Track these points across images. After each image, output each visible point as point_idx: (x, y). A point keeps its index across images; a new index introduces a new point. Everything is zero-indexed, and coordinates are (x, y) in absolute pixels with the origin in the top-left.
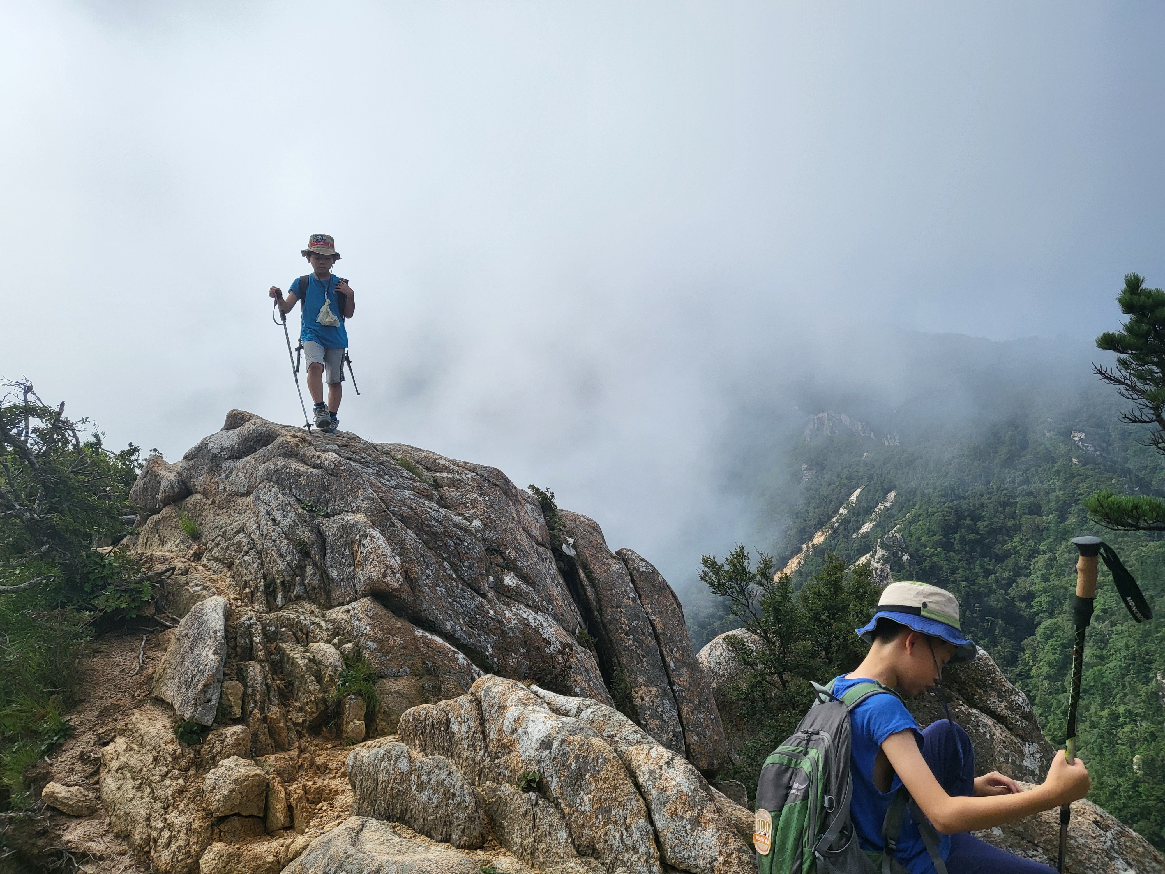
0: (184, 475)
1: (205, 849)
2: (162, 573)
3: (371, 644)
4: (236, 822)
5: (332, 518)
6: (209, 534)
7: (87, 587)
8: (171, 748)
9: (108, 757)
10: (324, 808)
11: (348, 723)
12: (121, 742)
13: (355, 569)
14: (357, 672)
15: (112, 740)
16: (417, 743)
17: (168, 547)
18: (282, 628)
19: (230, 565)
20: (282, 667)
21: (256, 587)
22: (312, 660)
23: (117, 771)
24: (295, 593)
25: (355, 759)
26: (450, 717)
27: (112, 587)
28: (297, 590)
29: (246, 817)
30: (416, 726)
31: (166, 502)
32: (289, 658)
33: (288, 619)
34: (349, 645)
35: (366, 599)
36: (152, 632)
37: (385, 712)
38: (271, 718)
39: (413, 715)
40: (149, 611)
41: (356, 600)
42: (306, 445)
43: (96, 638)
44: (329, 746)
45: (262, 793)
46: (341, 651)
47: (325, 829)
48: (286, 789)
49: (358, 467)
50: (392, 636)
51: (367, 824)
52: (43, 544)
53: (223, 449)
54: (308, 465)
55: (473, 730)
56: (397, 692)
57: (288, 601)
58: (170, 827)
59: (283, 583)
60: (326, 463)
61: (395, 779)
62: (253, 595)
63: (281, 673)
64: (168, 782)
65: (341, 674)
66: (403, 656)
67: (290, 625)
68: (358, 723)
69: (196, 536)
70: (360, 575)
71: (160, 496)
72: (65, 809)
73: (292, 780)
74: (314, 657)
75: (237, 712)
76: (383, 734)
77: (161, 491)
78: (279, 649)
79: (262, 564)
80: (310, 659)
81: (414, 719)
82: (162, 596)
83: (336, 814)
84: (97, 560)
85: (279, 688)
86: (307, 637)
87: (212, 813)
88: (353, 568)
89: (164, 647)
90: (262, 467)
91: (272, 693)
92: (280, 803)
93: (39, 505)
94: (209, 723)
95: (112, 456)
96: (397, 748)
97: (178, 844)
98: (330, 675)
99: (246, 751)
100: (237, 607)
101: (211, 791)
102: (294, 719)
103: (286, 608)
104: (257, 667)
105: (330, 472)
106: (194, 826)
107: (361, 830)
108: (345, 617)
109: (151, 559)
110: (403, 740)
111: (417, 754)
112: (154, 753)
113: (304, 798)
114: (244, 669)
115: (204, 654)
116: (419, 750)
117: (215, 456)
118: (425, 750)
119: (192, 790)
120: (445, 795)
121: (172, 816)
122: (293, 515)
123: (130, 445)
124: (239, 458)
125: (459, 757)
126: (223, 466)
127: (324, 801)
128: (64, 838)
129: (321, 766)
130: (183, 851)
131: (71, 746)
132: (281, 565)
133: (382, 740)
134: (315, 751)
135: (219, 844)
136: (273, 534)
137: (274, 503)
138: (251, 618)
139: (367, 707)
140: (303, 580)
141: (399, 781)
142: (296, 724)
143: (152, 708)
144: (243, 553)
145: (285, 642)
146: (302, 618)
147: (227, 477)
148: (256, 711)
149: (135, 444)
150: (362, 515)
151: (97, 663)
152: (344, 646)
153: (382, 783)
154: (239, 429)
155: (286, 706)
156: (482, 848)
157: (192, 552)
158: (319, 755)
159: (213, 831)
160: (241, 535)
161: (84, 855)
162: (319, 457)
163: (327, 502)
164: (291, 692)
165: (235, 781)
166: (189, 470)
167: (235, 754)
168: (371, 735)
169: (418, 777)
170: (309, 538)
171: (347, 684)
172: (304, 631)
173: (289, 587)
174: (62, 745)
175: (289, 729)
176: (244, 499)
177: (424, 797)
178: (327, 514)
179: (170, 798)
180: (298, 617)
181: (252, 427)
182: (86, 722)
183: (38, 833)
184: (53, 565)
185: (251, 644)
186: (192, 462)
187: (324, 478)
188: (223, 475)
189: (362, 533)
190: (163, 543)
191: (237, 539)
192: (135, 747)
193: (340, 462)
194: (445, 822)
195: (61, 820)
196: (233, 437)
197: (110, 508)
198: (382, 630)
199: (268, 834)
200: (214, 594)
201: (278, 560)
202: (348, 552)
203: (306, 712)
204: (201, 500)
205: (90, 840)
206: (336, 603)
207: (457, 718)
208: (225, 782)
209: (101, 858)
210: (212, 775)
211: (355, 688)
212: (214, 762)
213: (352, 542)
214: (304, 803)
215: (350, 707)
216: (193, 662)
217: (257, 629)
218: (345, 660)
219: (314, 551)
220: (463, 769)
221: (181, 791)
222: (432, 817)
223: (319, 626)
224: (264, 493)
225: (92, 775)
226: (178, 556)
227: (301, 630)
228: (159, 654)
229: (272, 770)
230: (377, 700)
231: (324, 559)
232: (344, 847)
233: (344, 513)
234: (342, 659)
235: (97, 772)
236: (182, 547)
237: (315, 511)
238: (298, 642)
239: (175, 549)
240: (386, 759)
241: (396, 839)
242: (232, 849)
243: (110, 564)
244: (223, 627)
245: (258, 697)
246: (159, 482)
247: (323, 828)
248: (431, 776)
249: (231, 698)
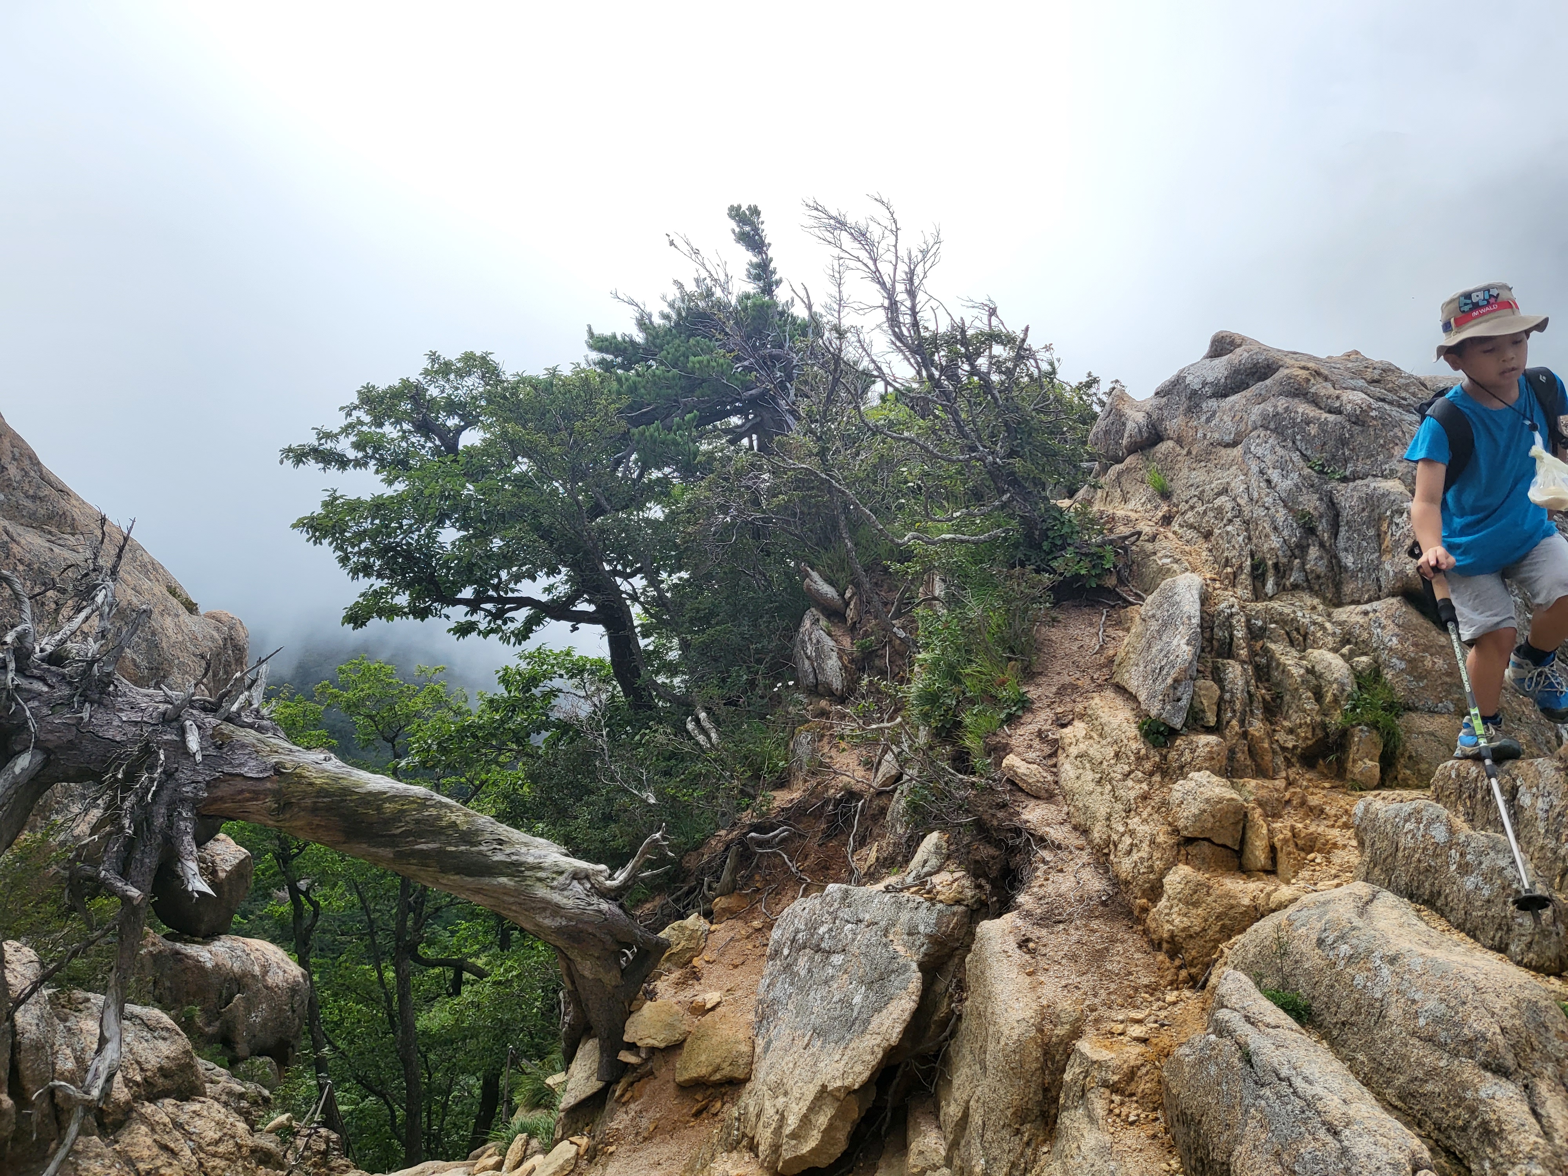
0: (1155, 417)
1: (1170, 869)
2: (1126, 538)
3: (1398, 662)
4: (1205, 847)
5: (1351, 484)
6: (1181, 493)
7: (1046, 546)
8: (1134, 746)
9: (1067, 741)
10: (1318, 860)
11: (1354, 761)
12: (1079, 728)
13: (1380, 557)
14: (1373, 696)
15: (1070, 723)
16: (1461, 809)
17: (1131, 505)
18: (1271, 623)
19: (1207, 535)
20: (1268, 673)
21: (1241, 567)
22: (1311, 671)
23: (1076, 757)
24: (1292, 580)
25: (1367, 810)
26: (1519, 783)
27: (1072, 548)
28: (1295, 577)
29: (1218, 845)
30: (1461, 786)
31: (1134, 448)
32: (1279, 664)
33: (1281, 614)
34: (1364, 659)
35: (1394, 600)
36: (1113, 607)
37: (1410, 757)
38: (1253, 735)
39: (1458, 769)
40: (1111, 582)
41: (1379, 598)
42: (1320, 380)
43: (1056, 604)
44: (1327, 785)
45: (1237, 823)
46: (1352, 666)
47: (1320, 886)
48: (1269, 825)
49: (1395, 412)
50: (1431, 655)
51: (1379, 895)
52: (1004, 492)
53: (1204, 384)
54: (1321, 408)
55: (1557, 810)
56: (1432, 734)
57: (1282, 589)
58: (1132, 833)
59: (1276, 566)
60: (1349, 407)
61: (1425, 849)
62: (1235, 575)
63: (1268, 680)
64: (1130, 783)
65: (1350, 696)
66: (1445, 687)
67: (1282, 621)
68: (1370, 763)
69: (1165, 495)
70: (1387, 567)
71: (1124, 442)
72: (1024, 786)
73: (1277, 816)
74: (1313, 667)
75: (1212, 720)
76: (1406, 786)
77: (1126, 435)
78: (1266, 650)
79: (1250, 538)
80: (1307, 670)
81: (1458, 775)
82: (1126, 565)
83: (1333, 872)
84: (1057, 515)
85: (1264, 699)
86: (1305, 640)
87: (1178, 831)
88: (1377, 554)
89: (1126, 626)
90: (1257, 410)
91: (1255, 704)
92: (1261, 840)
93: (1001, 447)
94: (1179, 727)
95: (1068, 388)
96: (1431, 810)
97: (1140, 854)
98: (1334, 695)
99: (1220, 768)
100: (1215, 589)
101: (1179, 806)
102: (1281, 742)
103: (1278, 599)
104: (1238, 668)
105: (1354, 419)
106: (1158, 840)
107: (1371, 901)
108: (1361, 621)
109: (1113, 519)
110: (1438, 800)
111: (1459, 822)
112: (1115, 747)
113: (1291, 842)
114: (1222, 668)
115: (1175, 642)
116: (1462, 818)
117: (1194, 393)
118: (1472, 820)
119: (1157, 799)
120: (1504, 888)
121: (1134, 822)
122: (1295, 476)
123: (1089, 375)
124: (1226, 396)
125: (1529, 843)
126: (1204, 405)
127: (1318, 851)
128: (1023, 817)
129: (1315, 808)
130: (1146, 864)
131: (1029, 720)
132: (1275, 542)
133: (1405, 793)
134: (1307, 788)
135: (1186, 868)
136: (1266, 499)
137: (1269, 459)
138: (1233, 606)
139: (1385, 746)
140: (1303, 564)
141: (1430, 852)
142: (1284, 749)
143: (1112, 695)
144: (1225, 521)
145: (1275, 642)
146: (1300, 614)
147: (1208, 421)
148: (1234, 722)
149: (1094, 375)
150: (1397, 482)
151: (1055, 634)
152: (1356, 659)
153: (1405, 849)
154: (1227, 357)
155: (1271, 724)
156: (1559, 976)
157: (1161, 514)
158: (1312, 794)
159: (1179, 851)
160: (1223, 498)
161: (1042, 839)
162: (1338, 397)
163: (1346, 461)
164: (1279, 707)
165: (1208, 801)
166: (1161, 409)
167: (1207, 769)
168: (1387, 783)
169: (1461, 855)
170: (1316, 508)
171: (1358, 710)
172: (1302, 632)
173: (1285, 571)
174: (1020, 717)
175: (1274, 752)
176: (1229, 451)
177: (1469, 883)
178: (1345, 477)
179: (1132, 801)
180: (1294, 612)
181: (1246, 355)
182: (1043, 697)
183: (998, 804)
184: (1012, 516)
185: (1232, 639)
186: (1165, 399)
187: (1344, 428)
188: (1203, 419)
189: (1395, 508)
190: (1125, 500)
191: (1218, 502)
192: (1095, 736)
193: (1369, 406)
194: (1500, 925)
195: (1020, 797)
196: (1219, 368)
197: (1073, 455)
198: (1415, 645)
199: (1244, 872)
200: (1187, 570)
201: (1272, 534)
202: (1372, 532)
203: (1297, 735)
204: (1173, 449)
205: (1048, 825)
206: (1349, 600)
207: (1531, 787)
208: (1194, 799)
209: (1059, 847)
210: (1179, 788)
211: (1369, 717)
212: (1182, 772)
213: (1380, 519)
214: (1291, 848)
215: (1360, 741)
216: (1162, 650)
217: (1239, 621)
218: (1357, 677)
219: (1323, 527)
220: (1534, 861)
221: (1145, 797)
222: (1480, 914)
223: (1323, 628)
224: (1258, 445)
225: (1050, 756)
226: (1143, 518)
227: (1297, 630)
228: (1121, 633)
229: (1252, 798)
230: (1399, 739)
231: (1336, 538)
232: (1348, 915)
233: (1370, 478)
234: (1352, 676)
235: (1054, 754)
236: (1149, 506)
237: (1327, 473)
238: (1292, 643)
239: (1140, 509)
240: (1413, 820)
241: (1422, 926)
242: (1201, 877)
243: (1070, 521)
244: (1198, 613)
245: (1238, 706)
246: (1124, 424)
247: (1315, 884)
248: (1483, 859)
249: (1204, 701)
